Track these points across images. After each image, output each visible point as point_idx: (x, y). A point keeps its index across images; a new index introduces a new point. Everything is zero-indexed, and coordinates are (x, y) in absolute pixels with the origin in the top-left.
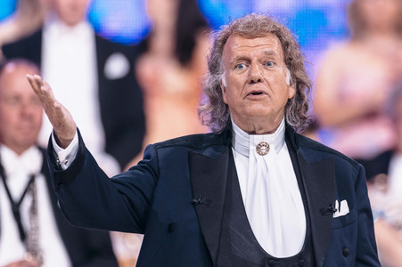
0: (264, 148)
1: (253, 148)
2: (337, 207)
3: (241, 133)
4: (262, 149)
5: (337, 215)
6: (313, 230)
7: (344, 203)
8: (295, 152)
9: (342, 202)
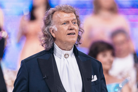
0: (67, 55)
1: (63, 55)
2: (93, 78)
3: (58, 49)
4: (66, 56)
5: (93, 81)
6: (84, 86)
7: (95, 76)
8: (77, 57)
9: (94, 76)
